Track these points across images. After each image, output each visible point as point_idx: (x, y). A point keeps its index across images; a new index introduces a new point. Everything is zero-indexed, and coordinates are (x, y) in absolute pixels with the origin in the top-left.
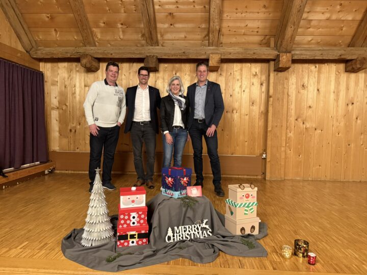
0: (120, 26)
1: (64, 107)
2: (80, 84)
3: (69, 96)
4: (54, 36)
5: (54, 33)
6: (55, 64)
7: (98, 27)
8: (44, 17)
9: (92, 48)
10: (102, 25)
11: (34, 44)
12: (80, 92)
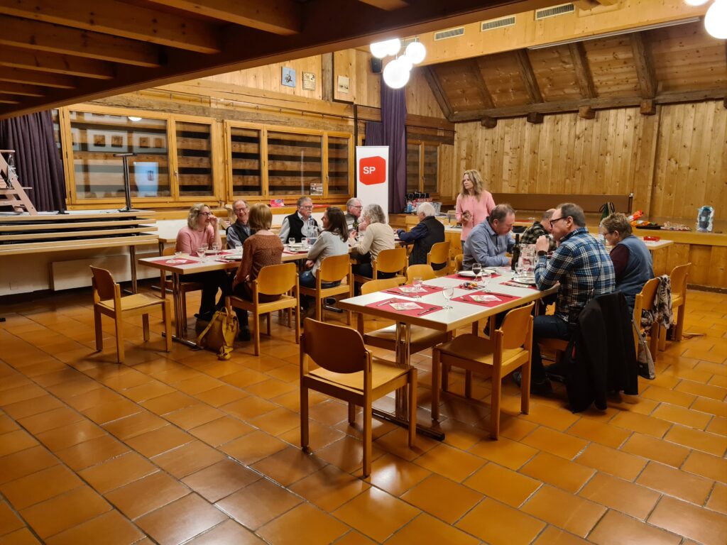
0: (511, 91)
1: (470, 158)
2: (482, 138)
3: (474, 149)
4: (466, 103)
5: (465, 101)
6: (465, 124)
7: (495, 93)
8: (459, 92)
9: (491, 110)
10: (498, 92)
11: (451, 111)
12: (482, 145)
